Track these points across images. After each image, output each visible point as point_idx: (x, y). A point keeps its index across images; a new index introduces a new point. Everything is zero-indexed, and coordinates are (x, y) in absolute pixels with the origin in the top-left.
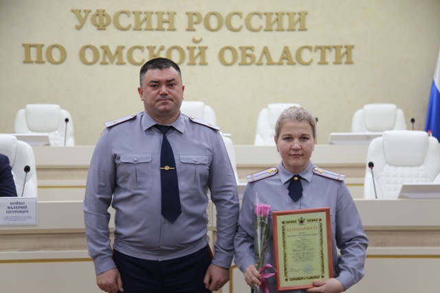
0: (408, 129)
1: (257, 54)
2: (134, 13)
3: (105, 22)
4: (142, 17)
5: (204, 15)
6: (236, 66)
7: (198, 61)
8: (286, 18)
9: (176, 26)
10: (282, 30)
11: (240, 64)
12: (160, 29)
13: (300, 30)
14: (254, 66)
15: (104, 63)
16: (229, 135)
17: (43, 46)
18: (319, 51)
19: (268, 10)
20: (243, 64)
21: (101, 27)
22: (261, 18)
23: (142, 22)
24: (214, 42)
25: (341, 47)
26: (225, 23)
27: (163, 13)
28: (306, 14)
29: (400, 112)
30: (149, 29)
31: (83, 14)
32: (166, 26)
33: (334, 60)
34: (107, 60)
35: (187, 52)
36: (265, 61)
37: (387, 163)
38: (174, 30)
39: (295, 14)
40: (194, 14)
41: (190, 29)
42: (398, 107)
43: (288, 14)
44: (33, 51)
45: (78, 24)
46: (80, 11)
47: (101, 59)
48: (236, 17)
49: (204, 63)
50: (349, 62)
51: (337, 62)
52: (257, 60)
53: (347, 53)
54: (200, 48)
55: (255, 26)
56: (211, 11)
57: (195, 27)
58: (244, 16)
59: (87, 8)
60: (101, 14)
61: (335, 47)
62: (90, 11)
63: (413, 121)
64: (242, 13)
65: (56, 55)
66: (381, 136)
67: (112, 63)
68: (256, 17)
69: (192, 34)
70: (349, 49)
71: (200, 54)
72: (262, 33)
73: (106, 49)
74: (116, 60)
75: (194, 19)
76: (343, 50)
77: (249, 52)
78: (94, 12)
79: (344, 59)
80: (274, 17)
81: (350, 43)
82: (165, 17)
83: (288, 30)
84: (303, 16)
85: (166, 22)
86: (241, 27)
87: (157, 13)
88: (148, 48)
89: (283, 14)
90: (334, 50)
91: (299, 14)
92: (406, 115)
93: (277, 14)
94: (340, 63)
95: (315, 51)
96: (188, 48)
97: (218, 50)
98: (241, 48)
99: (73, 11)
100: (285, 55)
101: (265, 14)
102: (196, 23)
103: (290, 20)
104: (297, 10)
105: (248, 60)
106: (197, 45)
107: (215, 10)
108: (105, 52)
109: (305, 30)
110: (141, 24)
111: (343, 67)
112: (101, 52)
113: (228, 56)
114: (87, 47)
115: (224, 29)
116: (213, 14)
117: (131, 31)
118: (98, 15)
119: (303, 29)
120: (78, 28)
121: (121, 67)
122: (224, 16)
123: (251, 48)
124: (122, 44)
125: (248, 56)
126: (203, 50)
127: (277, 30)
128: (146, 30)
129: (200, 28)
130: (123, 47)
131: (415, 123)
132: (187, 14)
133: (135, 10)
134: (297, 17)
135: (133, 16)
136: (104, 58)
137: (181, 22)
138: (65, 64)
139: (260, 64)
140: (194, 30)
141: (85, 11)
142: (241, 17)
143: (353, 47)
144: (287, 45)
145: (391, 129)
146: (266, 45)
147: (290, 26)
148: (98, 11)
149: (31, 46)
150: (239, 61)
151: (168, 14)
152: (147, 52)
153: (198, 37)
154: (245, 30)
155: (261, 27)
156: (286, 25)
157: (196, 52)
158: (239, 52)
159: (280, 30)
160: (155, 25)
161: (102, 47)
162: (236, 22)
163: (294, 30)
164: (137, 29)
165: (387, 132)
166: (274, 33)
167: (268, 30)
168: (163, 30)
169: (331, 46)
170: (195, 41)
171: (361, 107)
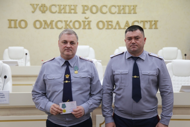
0: (183, 59)
1: (114, 24)
2: (58, 5)
3: (45, 9)
4: (62, 7)
5: (90, 6)
6: (104, 30)
7: (87, 27)
8: (127, 8)
9: (77, 11)
10: (126, 13)
11: (106, 29)
12: (70, 13)
13: (133, 13)
14: (112, 30)
15: (44, 28)
16: (101, 61)
17: (17, 20)
18: (142, 23)
19: (119, 4)
20: (108, 28)
21: (43, 12)
22: (116, 8)
23: (62, 9)
24: (94, 18)
25: (152, 21)
26: (99, 10)
27: (72, 6)
28: (136, 6)
29: (179, 51)
30: (65, 13)
31: (35, 6)
32: (73, 11)
33: (149, 27)
34: (46, 27)
35: (82, 23)
36: (117, 27)
37: (174, 75)
38: (76, 13)
39: (131, 6)
40: (86, 6)
41: (84, 13)
42: (179, 49)
43: (128, 6)
44: (13, 23)
45: (33, 10)
46: (34, 5)
47: (43, 26)
48: (105, 7)
49: (90, 28)
50: (156, 28)
51: (150, 28)
52: (114, 27)
53: (155, 24)
54: (88, 21)
55: (113, 12)
56: (93, 4)
57: (86, 12)
58: (108, 7)
59: (37, 3)
60: (43, 6)
61: (149, 21)
62: (38, 5)
63: (185, 55)
64: (107, 6)
65: (23, 24)
66: (171, 62)
67: (48, 28)
68: (113, 7)
69: (84, 15)
70: (156, 22)
71: (88, 24)
72: (116, 14)
73: (45, 22)
74: (50, 27)
75: (85, 8)
76: (153, 23)
77: (110, 23)
78: (40, 5)
79: (154, 27)
80: (122, 8)
81: (156, 19)
82: (73, 7)
83: (128, 13)
84: (135, 7)
85: (73, 10)
86: (107, 12)
87: (69, 6)
88: (65, 21)
89: (126, 6)
90: (149, 23)
91: (133, 6)
92: (182, 52)
93: (123, 6)
94: (152, 28)
95: (140, 23)
96: (83, 21)
97: (96, 22)
98: (106, 21)
99: (31, 5)
100: (127, 25)
101: (118, 6)
102: (86, 10)
103: (129, 9)
104: (132, 4)
105: (110, 27)
106: (87, 20)
107: (95, 4)
108: (45, 23)
109: (136, 13)
110: (62, 10)
111: (153, 30)
112: (43, 23)
113: (101, 25)
114: (37, 21)
115: (99, 13)
116: (94, 6)
117: (57, 14)
118: (42, 6)
119: (135, 13)
120: (33, 12)
121: (52, 30)
122: (99, 7)
123: (111, 22)
124: (53, 20)
125: (110, 25)
126: (89, 22)
127: (123, 13)
128: (64, 13)
129: (88, 12)
130: (53, 21)
131: (186, 56)
132: (82, 6)
133: (59, 4)
134: (132, 7)
135: (58, 7)
136: (45, 26)
137: (80, 9)
138: (27, 28)
139: (115, 29)
140: (85, 13)
141: (36, 5)
142: (107, 7)
143: (157, 21)
144: (127, 20)
145: (175, 59)
146: (118, 20)
147: (129, 11)
148: (42, 4)
149: (12, 20)
150: (106, 27)
151: (74, 6)
152: (64, 23)
153: (87, 16)
154: (108, 13)
155: (116, 12)
156: (127, 11)
157: (86, 23)
158: (106, 23)
159: (125, 13)
160: (68, 11)
161: (44, 21)
162: (105, 10)
163: (131, 13)
164: (60, 13)
165: (173, 60)
166: (122, 15)
167: (119, 13)
168: (71, 13)
169: (148, 21)
170: (86, 18)
171: (162, 49)
